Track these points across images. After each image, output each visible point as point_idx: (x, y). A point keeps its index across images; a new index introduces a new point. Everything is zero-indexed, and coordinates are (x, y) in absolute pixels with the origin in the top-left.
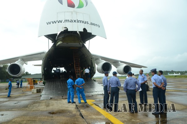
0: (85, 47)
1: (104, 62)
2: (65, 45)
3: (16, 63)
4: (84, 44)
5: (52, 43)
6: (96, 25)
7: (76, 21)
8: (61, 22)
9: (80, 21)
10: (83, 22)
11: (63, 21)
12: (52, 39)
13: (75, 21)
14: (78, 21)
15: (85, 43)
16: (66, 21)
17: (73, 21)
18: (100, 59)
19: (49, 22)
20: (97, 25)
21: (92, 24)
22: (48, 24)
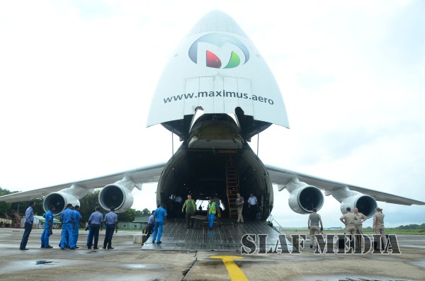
0: (249, 148)
1: (305, 185)
2: (205, 143)
3: (116, 184)
4: (248, 143)
5: (181, 140)
6: (265, 99)
7: (222, 94)
8: (191, 97)
9: (229, 94)
10: (236, 95)
11: (196, 94)
12: (180, 133)
13: (219, 94)
14: (226, 94)
15: (250, 141)
16: (201, 94)
17: (216, 94)
18: (298, 181)
19: (168, 98)
20: (267, 101)
21: (255, 98)
22: (165, 102)
